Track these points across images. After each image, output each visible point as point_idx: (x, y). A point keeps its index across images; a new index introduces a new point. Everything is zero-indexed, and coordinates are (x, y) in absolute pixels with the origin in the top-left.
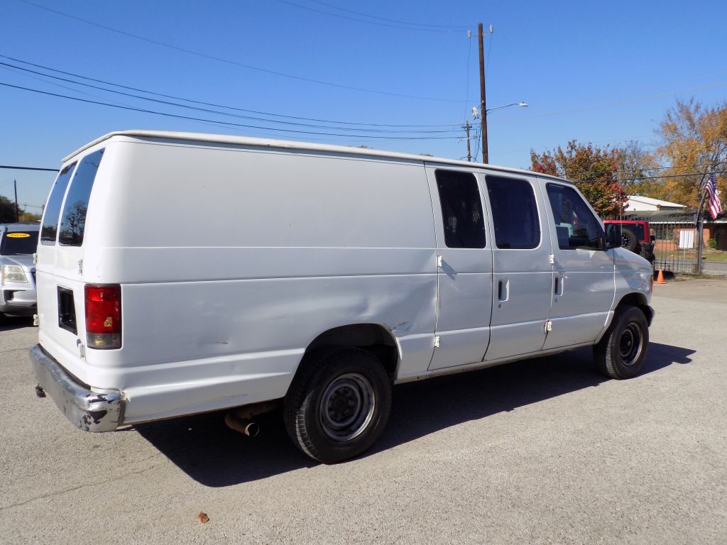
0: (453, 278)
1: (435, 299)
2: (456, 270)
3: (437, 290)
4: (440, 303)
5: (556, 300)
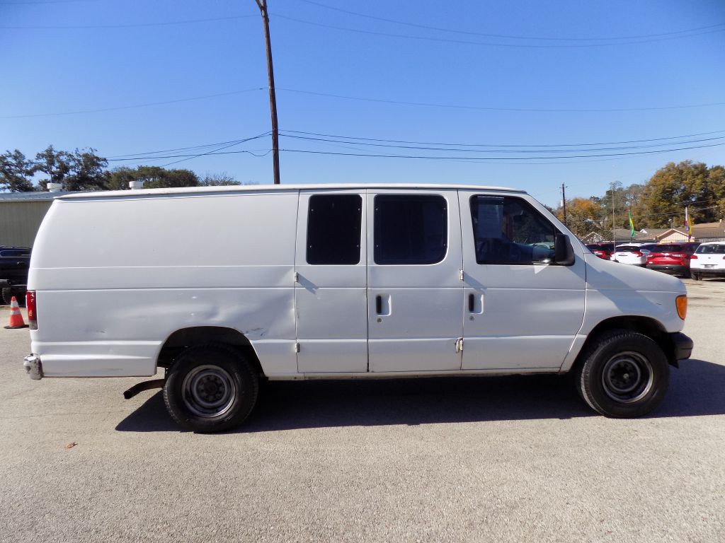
0: (314, 292)
1: (293, 310)
2: (317, 285)
3: (293, 302)
4: (298, 314)
5: (472, 318)
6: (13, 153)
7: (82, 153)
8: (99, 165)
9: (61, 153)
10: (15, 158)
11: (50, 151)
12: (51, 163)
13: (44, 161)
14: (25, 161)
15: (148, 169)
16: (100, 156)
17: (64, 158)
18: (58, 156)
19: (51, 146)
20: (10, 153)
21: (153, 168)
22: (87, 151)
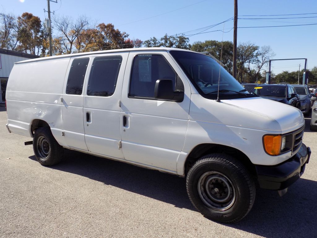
0: (67, 108)
1: (61, 116)
2: (68, 105)
3: (61, 112)
4: (63, 118)
5: (125, 130)
6: (153, 39)
7: (178, 36)
8: (185, 42)
9: (171, 37)
10: (154, 41)
11: (166, 36)
12: (166, 42)
13: (163, 42)
14: (157, 42)
15: (209, 42)
16: (186, 37)
17: (171, 39)
18: (169, 38)
19: (166, 34)
20: (152, 39)
21: (211, 41)
22: (181, 35)
